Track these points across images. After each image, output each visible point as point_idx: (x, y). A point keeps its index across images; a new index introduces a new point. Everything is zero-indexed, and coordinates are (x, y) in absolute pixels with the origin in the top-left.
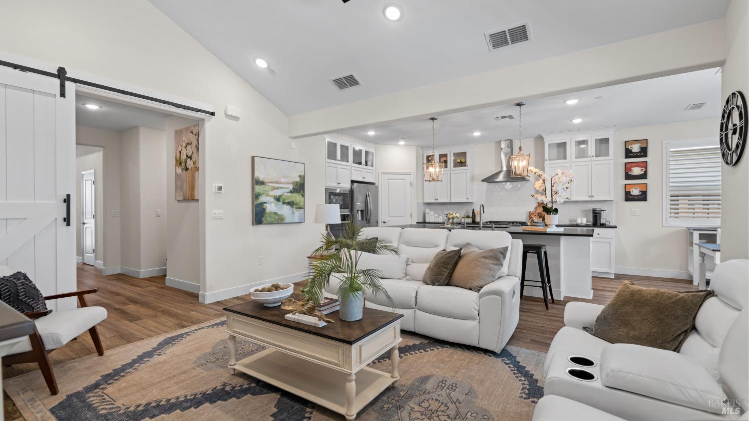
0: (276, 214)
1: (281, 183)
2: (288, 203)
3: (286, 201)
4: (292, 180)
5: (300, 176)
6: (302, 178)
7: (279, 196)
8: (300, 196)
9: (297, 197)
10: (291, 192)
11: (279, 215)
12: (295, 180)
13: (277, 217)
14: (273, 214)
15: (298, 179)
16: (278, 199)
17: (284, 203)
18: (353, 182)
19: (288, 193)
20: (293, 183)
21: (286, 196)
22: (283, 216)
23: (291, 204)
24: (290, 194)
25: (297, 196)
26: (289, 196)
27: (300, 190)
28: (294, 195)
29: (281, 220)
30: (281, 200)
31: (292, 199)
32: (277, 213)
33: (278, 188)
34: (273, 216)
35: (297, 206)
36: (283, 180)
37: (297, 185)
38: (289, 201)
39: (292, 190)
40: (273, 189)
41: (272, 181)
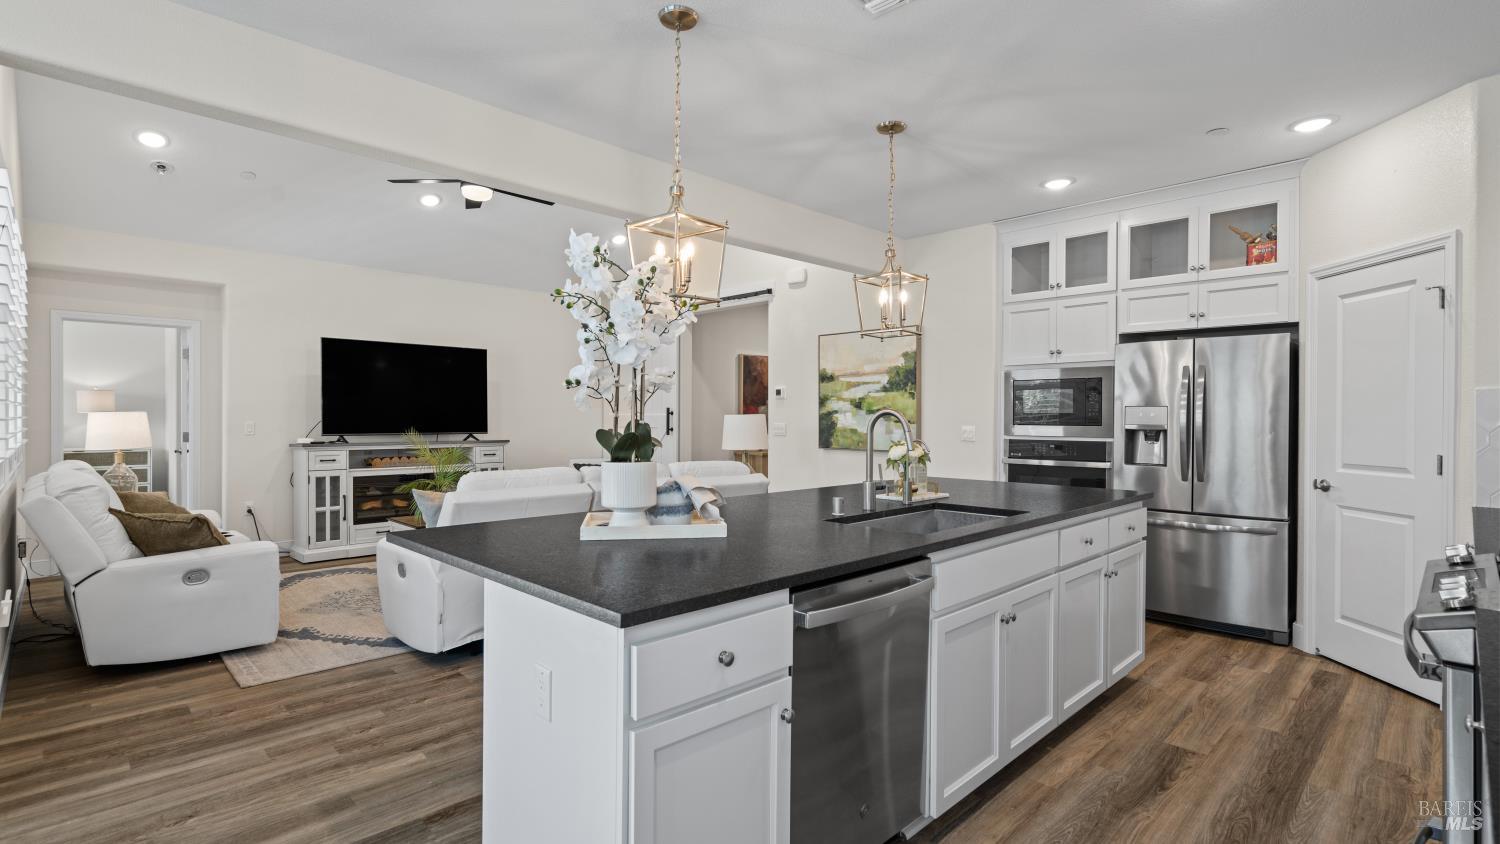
0: (854, 431)
1: (864, 374)
3: (875, 408)
4: (887, 366)
5: (905, 355)
6: (915, 357)
7: (860, 399)
8: (907, 395)
9: (901, 400)
10: (885, 389)
11: (861, 435)
12: (893, 365)
13: (856, 438)
14: (849, 431)
15: (901, 362)
16: (858, 405)
17: (870, 411)
19: (878, 391)
20: (888, 372)
21: (874, 398)
24: (883, 394)
25: (899, 397)
26: (880, 398)
27: (906, 384)
28: (891, 394)
29: (863, 443)
30: (865, 405)
31: (888, 404)
33: (858, 384)
34: (850, 435)
36: (867, 369)
37: (898, 373)
38: (880, 406)
39: (888, 386)
40: (850, 386)
41: (848, 372)
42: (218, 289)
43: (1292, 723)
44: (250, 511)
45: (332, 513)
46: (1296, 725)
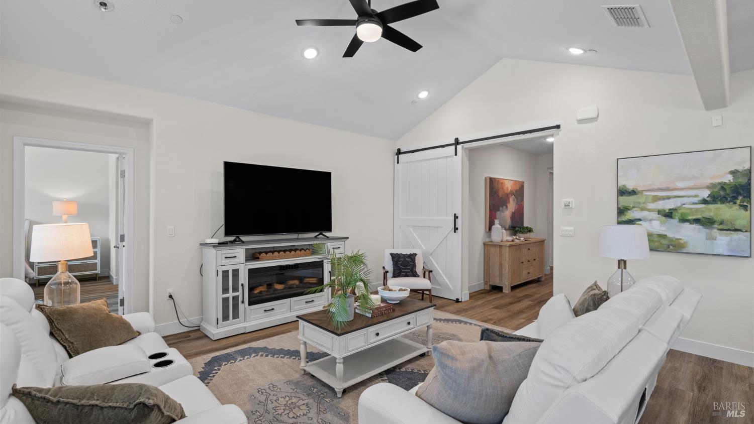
0: (664, 236)
1: (676, 189)
2: (697, 221)
3: (690, 218)
4: (709, 182)
5: (735, 173)
6: (749, 174)
7: (670, 210)
8: (737, 207)
10: (704, 202)
11: (671, 240)
12: (717, 181)
13: (664, 242)
14: (656, 236)
15: (728, 179)
16: (669, 214)
17: (683, 220)
20: (708, 187)
21: (690, 209)
22: (682, 242)
23: (707, 222)
25: (727, 209)
26: (697, 210)
27: (736, 198)
28: (715, 206)
29: (674, 246)
30: (677, 215)
31: (707, 214)
32: (666, 235)
33: (668, 198)
34: (656, 239)
35: (723, 227)
36: (679, 184)
37: (723, 188)
38: (699, 216)
39: (708, 199)
40: (656, 199)
41: (656, 187)
42: (146, 124)
44: (171, 296)
45: (234, 298)
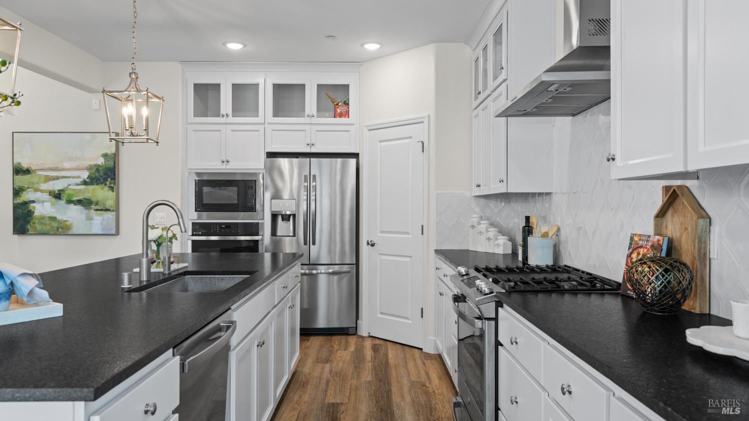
0: (53, 219)
1: (63, 170)
2: (79, 202)
3: (75, 199)
4: (88, 163)
5: (106, 157)
6: (114, 158)
7: (59, 190)
8: (106, 188)
9: (100, 193)
10: (85, 183)
11: (59, 222)
12: (93, 163)
13: (55, 224)
14: (47, 219)
15: (101, 161)
16: (57, 196)
17: (70, 202)
18: (271, 155)
19: (78, 185)
20: (89, 168)
21: (74, 190)
22: (68, 223)
23: (86, 203)
24: (83, 187)
25: (100, 190)
26: (80, 190)
27: (106, 180)
28: (92, 187)
29: (62, 228)
30: (64, 196)
31: (87, 195)
32: (55, 218)
33: (58, 178)
34: (47, 222)
35: (97, 207)
36: (67, 165)
37: (98, 170)
38: (81, 197)
39: (87, 180)
40: (48, 179)
41: (47, 166)
43: (374, 374)
46: (376, 375)
